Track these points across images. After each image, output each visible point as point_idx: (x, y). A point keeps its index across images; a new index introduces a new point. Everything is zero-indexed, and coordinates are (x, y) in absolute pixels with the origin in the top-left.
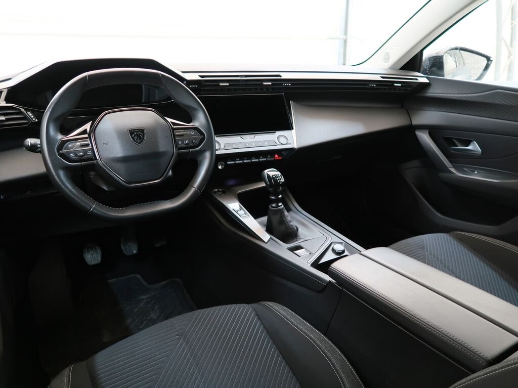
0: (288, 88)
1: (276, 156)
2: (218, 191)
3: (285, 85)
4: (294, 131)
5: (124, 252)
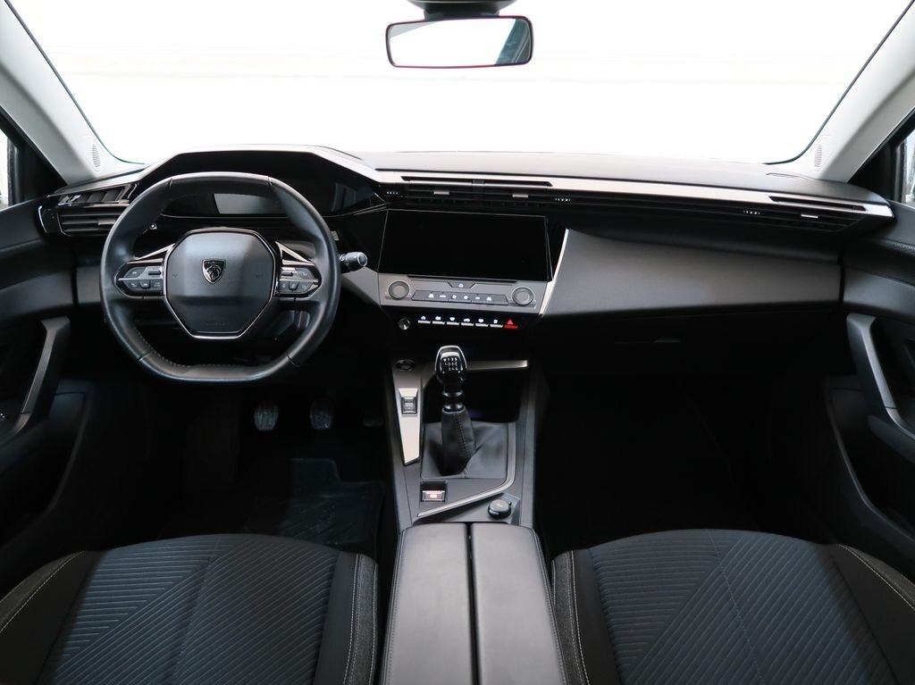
1: (510, 322)
2: (405, 363)
3: (557, 202)
4: (551, 284)
5: (312, 423)
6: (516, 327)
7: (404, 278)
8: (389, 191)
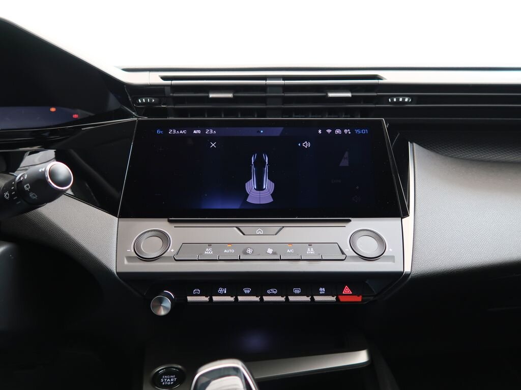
0: (399, 109)
1: (347, 290)
3: (393, 102)
4: (408, 221)
6: (358, 299)
7: (162, 225)
8: (141, 97)
